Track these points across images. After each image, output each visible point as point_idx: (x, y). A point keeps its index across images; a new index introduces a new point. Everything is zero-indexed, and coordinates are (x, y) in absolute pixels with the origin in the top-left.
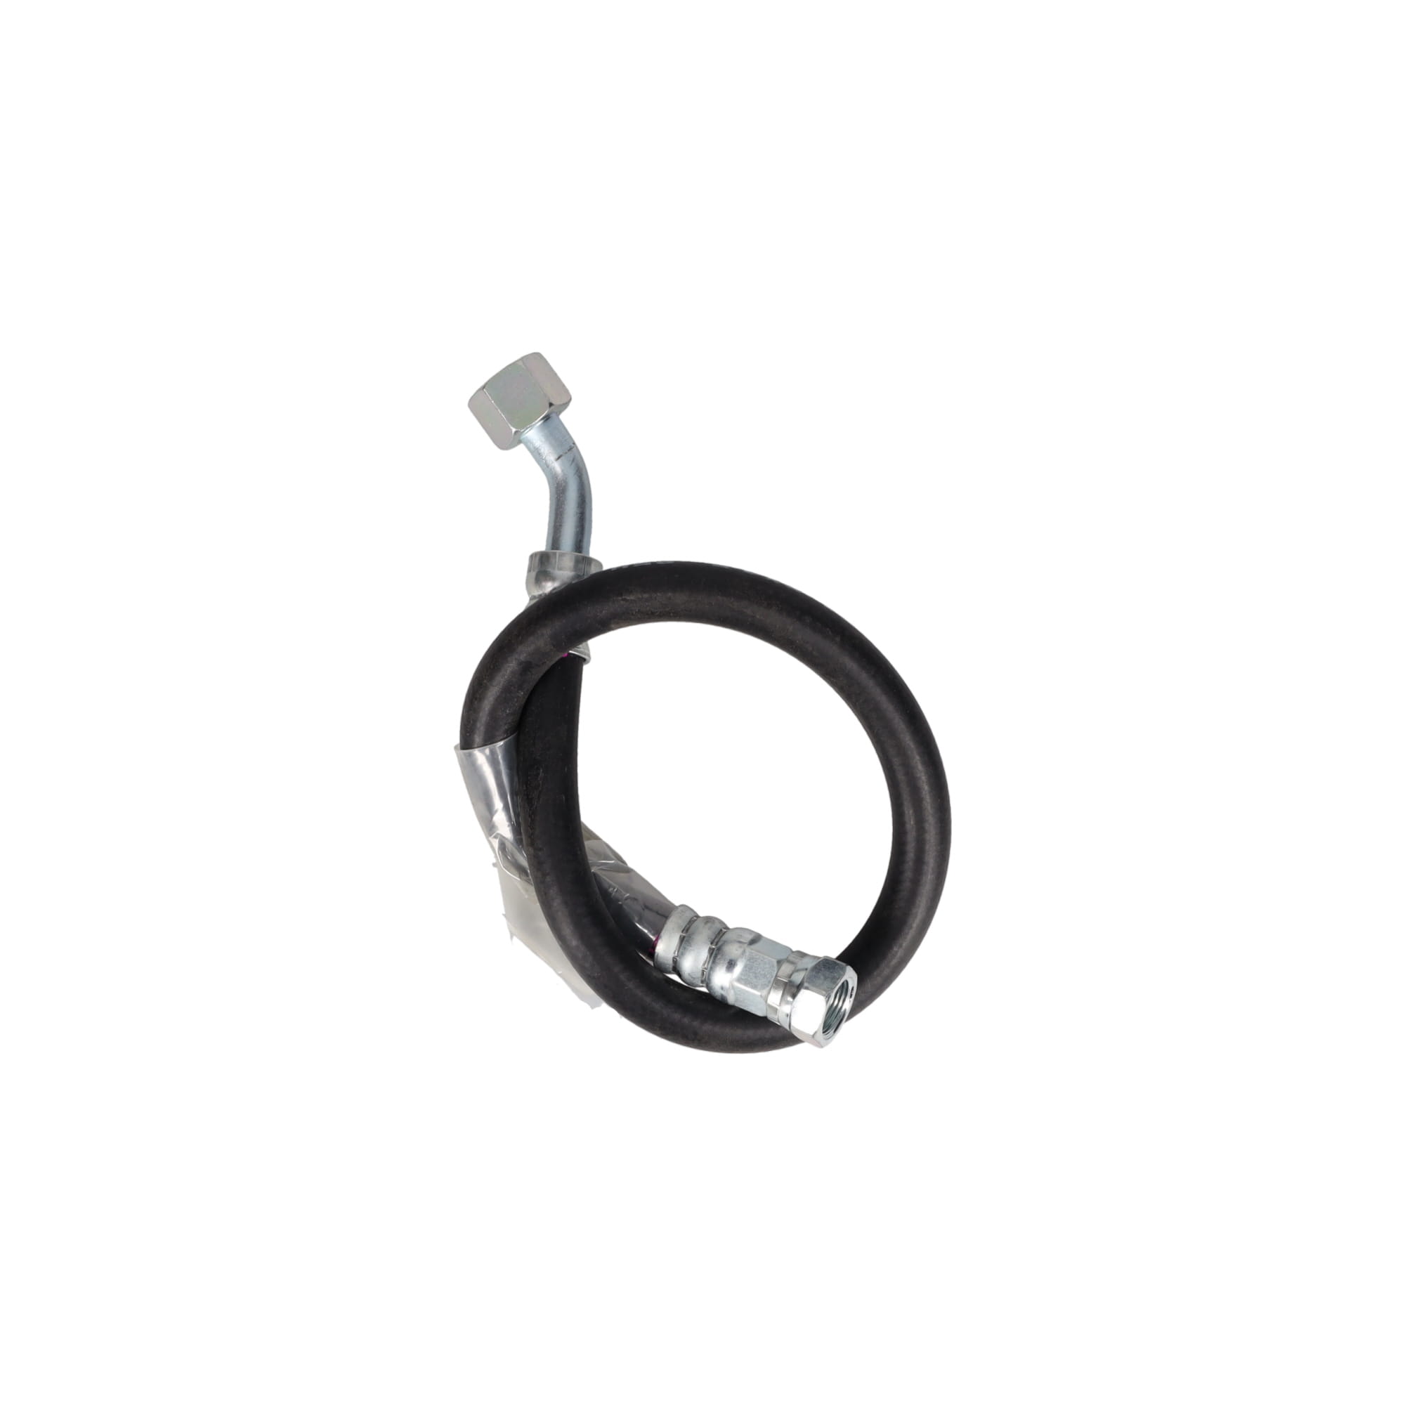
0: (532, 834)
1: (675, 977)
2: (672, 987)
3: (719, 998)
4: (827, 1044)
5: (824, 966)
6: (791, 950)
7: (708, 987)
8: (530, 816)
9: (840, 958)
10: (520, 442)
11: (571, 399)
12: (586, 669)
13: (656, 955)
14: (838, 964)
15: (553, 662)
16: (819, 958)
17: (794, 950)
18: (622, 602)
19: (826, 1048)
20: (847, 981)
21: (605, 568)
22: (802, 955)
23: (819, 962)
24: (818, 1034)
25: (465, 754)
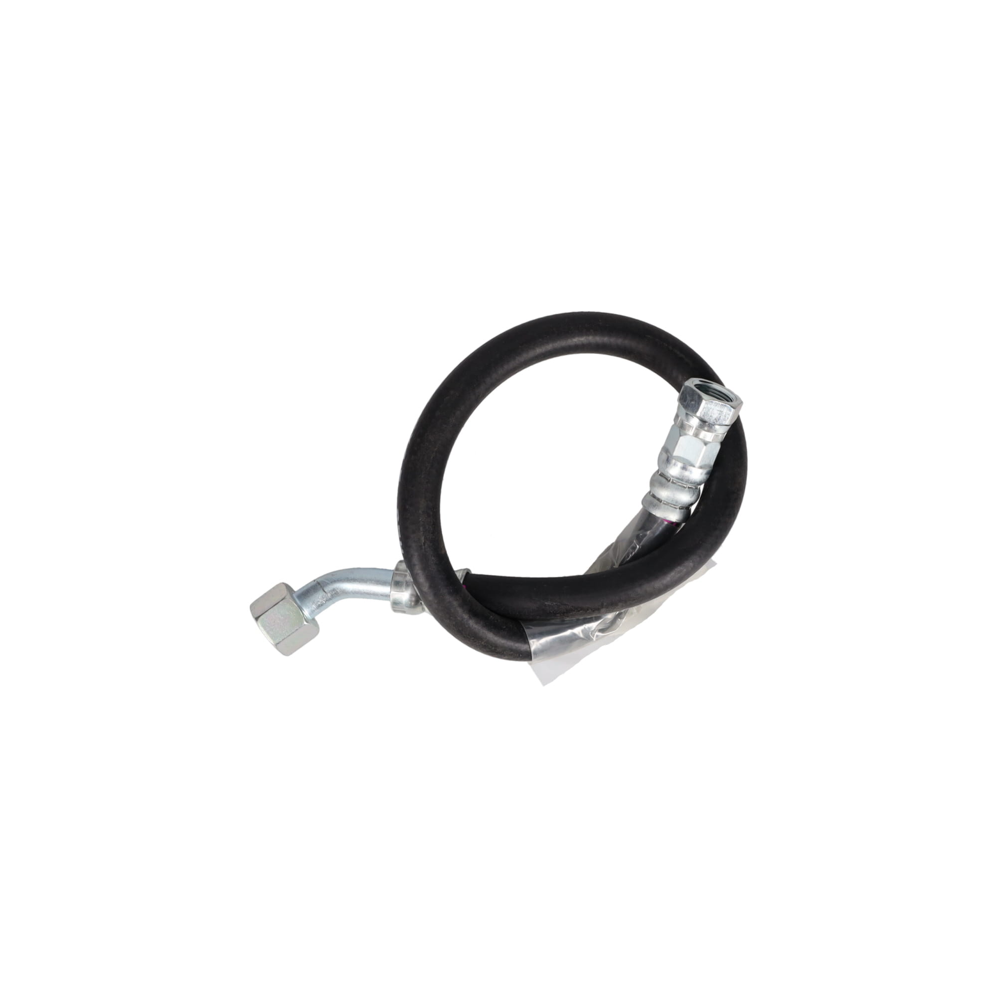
0: (591, 609)
1: (693, 508)
2: (700, 510)
3: (708, 476)
4: (740, 399)
5: (685, 401)
6: (673, 426)
7: (700, 484)
8: (579, 611)
9: (678, 389)
10: (314, 619)
11: (283, 583)
12: (474, 571)
13: (677, 521)
14: (683, 391)
15: (470, 595)
16: (679, 405)
17: (673, 423)
18: (426, 545)
19: (743, 399)
20: (695, 385)
21: (402, 558)
22: (677, 416)
23: (682, 404)
24: (733, 406)
25: (535, 658)
